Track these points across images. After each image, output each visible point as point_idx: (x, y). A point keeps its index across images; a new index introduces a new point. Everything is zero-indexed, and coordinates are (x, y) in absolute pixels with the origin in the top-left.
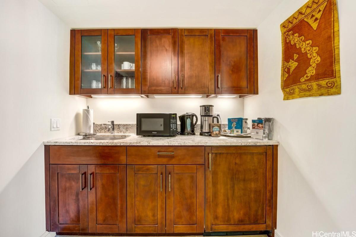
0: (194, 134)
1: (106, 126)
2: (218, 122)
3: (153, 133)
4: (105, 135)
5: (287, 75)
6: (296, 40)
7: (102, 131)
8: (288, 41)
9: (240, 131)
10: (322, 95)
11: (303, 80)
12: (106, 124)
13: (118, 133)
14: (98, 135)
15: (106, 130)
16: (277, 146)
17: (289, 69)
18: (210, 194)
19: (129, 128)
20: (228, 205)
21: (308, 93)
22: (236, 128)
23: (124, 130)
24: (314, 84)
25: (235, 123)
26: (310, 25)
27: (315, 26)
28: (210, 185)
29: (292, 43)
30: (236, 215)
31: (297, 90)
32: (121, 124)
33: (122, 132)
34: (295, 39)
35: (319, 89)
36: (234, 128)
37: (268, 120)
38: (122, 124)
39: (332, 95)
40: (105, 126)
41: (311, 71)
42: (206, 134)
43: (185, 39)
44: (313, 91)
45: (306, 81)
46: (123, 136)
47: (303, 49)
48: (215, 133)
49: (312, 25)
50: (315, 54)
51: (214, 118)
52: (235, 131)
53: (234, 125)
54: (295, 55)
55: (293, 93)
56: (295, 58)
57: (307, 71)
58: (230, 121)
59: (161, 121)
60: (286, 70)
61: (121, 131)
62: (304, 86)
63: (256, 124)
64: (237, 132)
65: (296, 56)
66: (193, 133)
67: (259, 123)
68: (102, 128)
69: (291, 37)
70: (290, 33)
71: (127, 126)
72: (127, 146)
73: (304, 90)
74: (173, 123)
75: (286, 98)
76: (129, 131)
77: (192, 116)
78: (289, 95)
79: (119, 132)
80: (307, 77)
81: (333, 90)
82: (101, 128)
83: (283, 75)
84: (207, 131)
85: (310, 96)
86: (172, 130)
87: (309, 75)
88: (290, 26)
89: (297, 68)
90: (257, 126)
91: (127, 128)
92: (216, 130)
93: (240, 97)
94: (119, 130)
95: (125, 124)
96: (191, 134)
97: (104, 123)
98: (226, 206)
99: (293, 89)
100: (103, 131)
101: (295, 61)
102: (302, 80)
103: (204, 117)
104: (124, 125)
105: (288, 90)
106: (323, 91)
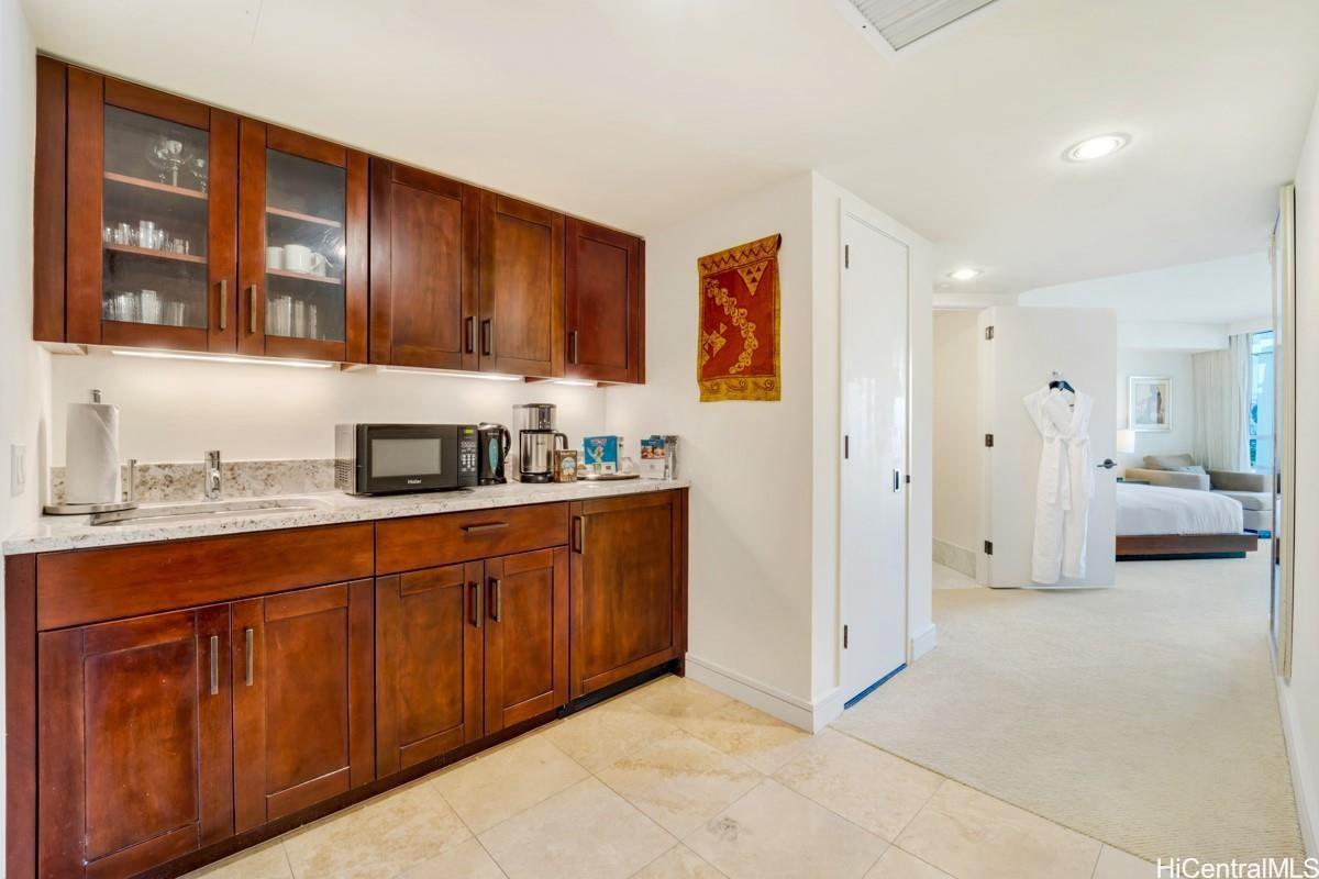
0: (504, 481)
1: (172, 475)
2: (565, 446)
3: (410, 482)
4: (183, 507)
5: (708, 358)
6: (724, 300)
7: (147, 495)
8: (710, 296)
9: (612, 464)
10: (758, 399)
11: (734, 372)
12: (171, 466)
13: (231, 496)
14: (142, 510)
15: (169, 491)
16: (687, 489)
17: (711, 348)
18: (579, 609)
19: (278, 476)
20: (612, 626)
21: (739, 394)
22: (604, 459)
23: (259, 486)
24: (750, 381)
25: (602, 449)
26: (745, 284)
27: (752, 289)
28: (580, 589)
29: (718, 302)
30: (626, 643)
31: (724, 387)
32: (244, 463)
33: (250, 492)
34: (722, 296)
35: (755, 390)
36: (599, 460)
37: (672, 440)
38: (249, 460)
39: (770, 400)
40: (167, 471)
41: (745, 360)
42: (540, 478)
43: (497, 222)
44: (748, 392)
45: (738, 373)
46: (266, 505)
47: (734, 320)
48: (565, 473)
49: (748, 285)
50: (751, 334)
51: (557, 435)
52: (604, 465)
53: (599, 454)
54: (722, 325)
55: (717, 391)
56: (722, 331)
57: (740, 358)
58: (588, 443)
59: (435, 445)
60: (706, 348)
61: (244, 488)
62: (735, 382)
63: (650, 448)
64: (608, 468)
65: (723, 328)
66: (500, 478)
67: (656, 445)
68: (151, 483)
69: (716, 290)
70: (715, 282)
71: (270, 469)
72: (375, 520)
73: (732, 388)
74: (467, 452)
75: (704, 399)
76: (277, 487)
77: (501, 432)
78: (709, 394)
79: (236, 493)
80: (739, 367)
81: (773, 394)
82: (144, 483)
83: (701, 356)
84: (540, 471)
85: (744, 398)
86: (464, 470)
87: (742, 364)
88: (715, 270)
89: (723, 348)
90: (653, 452)
91: (269, 476)
92: (567, 466)
93: (599, 385)
94: (236, 486)
95: (261, 462)
96: (495, 480)
97: (158, 463)
98: (608, 630)
99: (717, 384)
100: (157, 493)
101: (722, 336)
102: (733, 370)
103: (534, 436)
104: (257, 467)
105: (708, 384)
106: (760, 392)
